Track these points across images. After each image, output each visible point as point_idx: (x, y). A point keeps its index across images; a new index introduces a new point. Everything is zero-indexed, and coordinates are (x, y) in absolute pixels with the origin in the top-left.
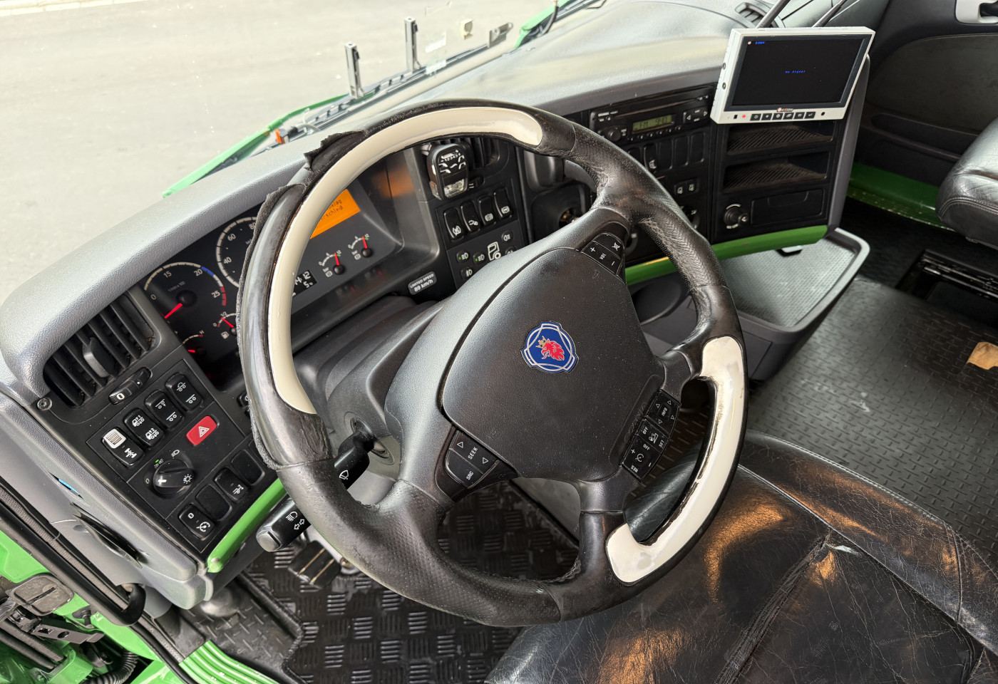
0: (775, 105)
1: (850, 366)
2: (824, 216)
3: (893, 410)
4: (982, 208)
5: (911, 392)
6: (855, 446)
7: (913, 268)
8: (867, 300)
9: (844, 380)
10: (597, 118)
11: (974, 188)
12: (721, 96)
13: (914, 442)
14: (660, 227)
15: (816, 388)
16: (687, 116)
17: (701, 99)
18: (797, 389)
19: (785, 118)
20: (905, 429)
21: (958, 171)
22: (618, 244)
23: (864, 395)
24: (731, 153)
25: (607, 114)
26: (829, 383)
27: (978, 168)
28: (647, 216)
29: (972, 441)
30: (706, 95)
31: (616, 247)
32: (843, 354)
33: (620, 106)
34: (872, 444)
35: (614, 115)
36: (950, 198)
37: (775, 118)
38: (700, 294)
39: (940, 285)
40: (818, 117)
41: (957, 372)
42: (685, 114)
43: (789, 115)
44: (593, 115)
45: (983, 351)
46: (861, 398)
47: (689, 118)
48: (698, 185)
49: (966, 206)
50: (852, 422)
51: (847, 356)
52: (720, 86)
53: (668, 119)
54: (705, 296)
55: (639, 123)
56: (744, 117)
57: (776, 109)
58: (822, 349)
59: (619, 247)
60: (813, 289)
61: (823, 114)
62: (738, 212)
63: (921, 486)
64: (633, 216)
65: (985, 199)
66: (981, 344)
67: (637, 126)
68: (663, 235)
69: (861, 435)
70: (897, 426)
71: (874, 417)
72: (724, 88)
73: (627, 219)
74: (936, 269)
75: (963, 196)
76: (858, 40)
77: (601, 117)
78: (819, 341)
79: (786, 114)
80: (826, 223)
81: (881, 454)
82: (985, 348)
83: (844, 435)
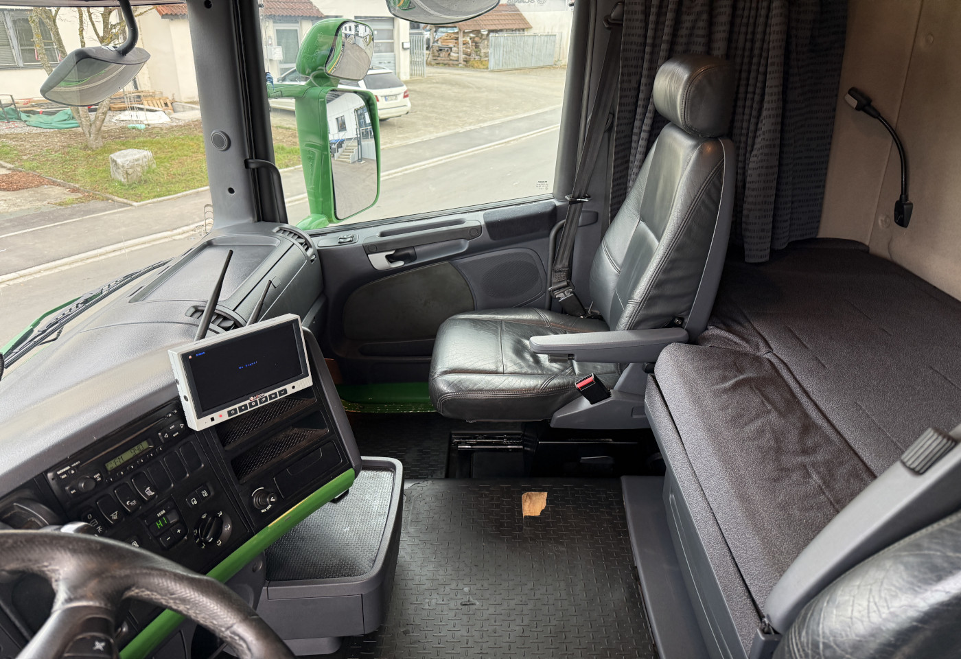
0: (245, 397)
1: (443, 568)
2: (345, 462)
3: (495, 591)
4: (463, 397)
5: (500, 566)
6: (484, 645)
7: (450, 450)
8: (427, 499)
9: (444, 585)
10: (57, 477)
11: (450, 384)
12: (189, 407)
13: (524, 613)
14: (151, 591)
15: (427, 607)
16: (163, 435)
17: (170, 415)
18: (412, 616)
19: (261, 403)
20: (512, 603)
21: (434, 376)
22: (100, 640)
23: (466, 589)
24: (227, 448)
25: (68, 468)
26: (435, 596)
27: (445, 369)
28: (129, 588)
29: (563, 585)
30: (174, 410)
31: (99, 646)
32: (433, 560)
33: (80, 455)
34: (496, 635)
35: (77, 466)
36: (439, 397)
37: (251, 406)
38: (231, 637)
39: (475, 455)
40: (290, 391)
41: (521, 529)
42: (160, 434)
43: (264, 399)
44: (50, 475)
45: (528, 500)
46: (466, 594)
47: (166, 436)
48: (211, 488)
49: (451, 400)
50: (471, 623)
51: (436, 560)
52: (182, 399)
53: (145, 445)
54: (237, 638)
55: (112, 461)
56: (221, 416)
57: (248, 399)
58: (414, 564)
59: (103, 644)
60: (373, 522)
61: (293, 387)
62: (265, 494)
63: (551, 650)
64: (108, 599)
65: (461, 390)
66: (524, 496)
67: (111, 465)
68: (158, 597)
69: (484, 631)
70: (505, 605)
71: (485, 607)
72: (187, 400)
73: (103, 605)
74: (467, 444)
75: (446, 393)
76: (290, 327)
77: (62, 474)
78: (408, 558)
79: (260, 400)
80: (350, 466)
81: (508, 640)
82: (528, 498)
83: (471, 640)
